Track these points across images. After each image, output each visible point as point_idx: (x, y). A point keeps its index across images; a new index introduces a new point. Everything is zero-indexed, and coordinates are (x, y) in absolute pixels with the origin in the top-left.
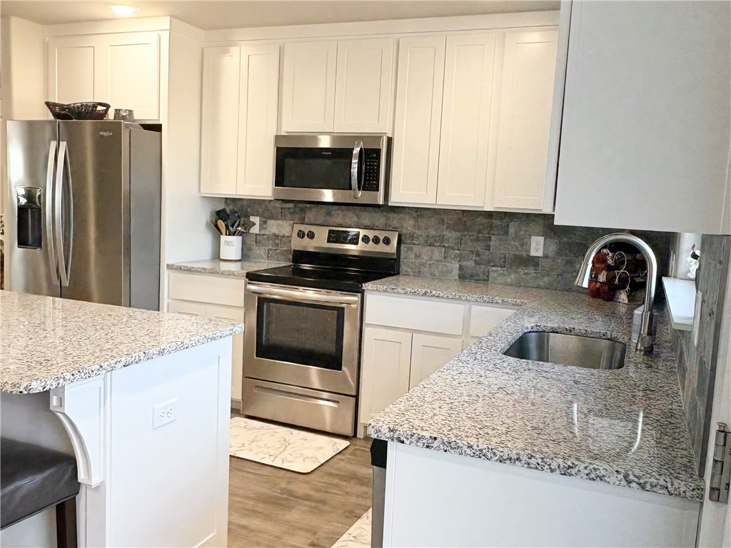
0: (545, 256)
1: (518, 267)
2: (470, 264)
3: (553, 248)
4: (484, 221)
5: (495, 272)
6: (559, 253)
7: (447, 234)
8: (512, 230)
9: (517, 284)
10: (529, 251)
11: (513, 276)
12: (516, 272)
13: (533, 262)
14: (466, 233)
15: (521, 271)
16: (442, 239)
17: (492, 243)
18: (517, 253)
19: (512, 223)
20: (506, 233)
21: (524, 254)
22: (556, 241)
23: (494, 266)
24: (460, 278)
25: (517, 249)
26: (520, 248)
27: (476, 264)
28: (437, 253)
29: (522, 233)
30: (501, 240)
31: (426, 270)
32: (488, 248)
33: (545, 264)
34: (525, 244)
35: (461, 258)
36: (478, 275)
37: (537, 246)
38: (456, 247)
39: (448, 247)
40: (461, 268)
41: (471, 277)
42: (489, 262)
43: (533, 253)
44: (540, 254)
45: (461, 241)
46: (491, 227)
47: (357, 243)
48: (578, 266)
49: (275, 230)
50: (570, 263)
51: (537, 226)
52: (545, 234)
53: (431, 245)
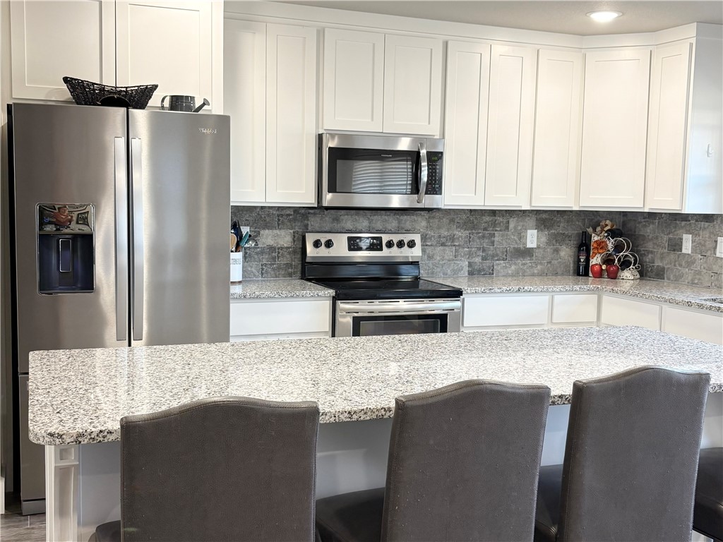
0: (538, 247)
1: (517, 258)
2: (478, 260)
3: (544, 239)
4: (487, 218)
5: (499, 265)
6: (549, 243)
7: (458, 233)
8: (512, 226)
9: (515, 275)
10: (526, 244)
11: (513, 267)
12: (515, 264)
13: (528, 253)
14: (474, 231)
15: (520, 262)
16: (452, 238)
17: (496, 239)
18: (516, 246)
19: (512, 219)
20: (507, 228)
21: (521, 246)
22: (546, 233)
23: (497, 260)
24: (469, 274)
25: (516, 243)
26: (518, 242)
27: (482, 259)
28: (449, 252)
29: (519, 228)
30: (503, 236)
31: (439, 270)
32: (493, 243)
33: (538, 254)
34: (521, 237)
35: (470, 254)
36: (484, 270)
37: (532, 238)
38: (466, 245)
39: (459, 245)
40: (470, 265)
41: (479, 271)
42: (493, 256)
43: (529, 245)
44: (534, 245)
45: (469, 240)
46: (494, 224)
47: (381, 249)
48: (562, 254)
49: (270, 242)
50: (557, 251)
51: (531, 221)
52: (537, 228)
53: (443, 245)
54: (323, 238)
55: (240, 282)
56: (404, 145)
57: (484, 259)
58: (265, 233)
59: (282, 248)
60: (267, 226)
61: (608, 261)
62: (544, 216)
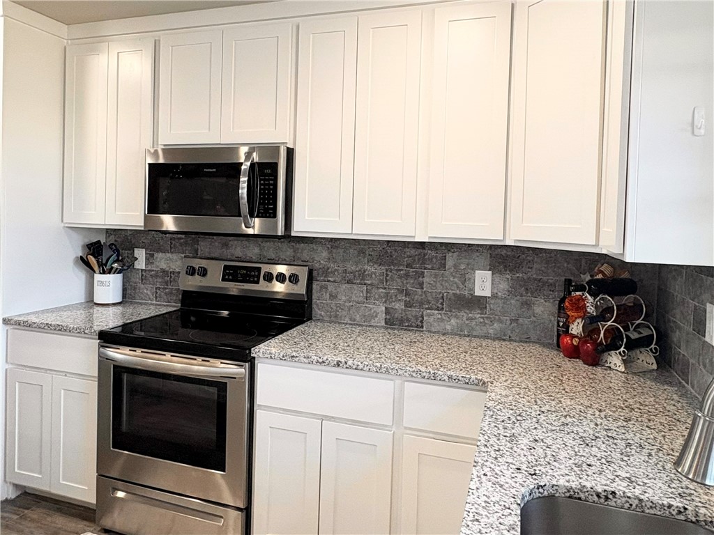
0: (494, 296)
1: (460, 310)
2: (399, 306)
3: (504, 286)
4: (413, 252)
5: (432, 317)
6: (512, 292)
7: (370, 269)
8: (450, 263)
9: (459, 333)
10: (472, 290)
11: (453, 321)
12: (457, 317)
13: (478, 303)
14: (392, 267)
15: (463, 314)
16: (363, 275)
17: (426, 280)
18: (458, 292)
19: (450, 254)
20: (443, 266)
21: (466, 293)
22: (508, 276)
23: (428, 309)
24: (386, 323)
25: (458, 287)
26: (461, 286)
27: (406, 306)
28: (358, 293)
29: (463, 267)
30: (436, 276)
31: (344, 313)
32: (421, 285)
33: (492, 305)
34: (466, 279)
35: (387, 299)
36: (408, 320)
37: (483, 283)
38: (381, 285)
39: (371, 285)
40: (387, 311)
41: (401, 322)
42: (421, 304)
43: (478, 293)
44: (487, 293)
45: (386, 278)
46: (423, 260)
47: (257, 282)
48: (538, 310)
49: (163, 265)
50: (528, 305)
51: (484, 259)
52: (492, 268)
53: (350, 282)
54: (195, 264)
57: (408, 305)
58: (159, 255)
59: (174, 273)
60: (160, 250)
62: (504, 252)
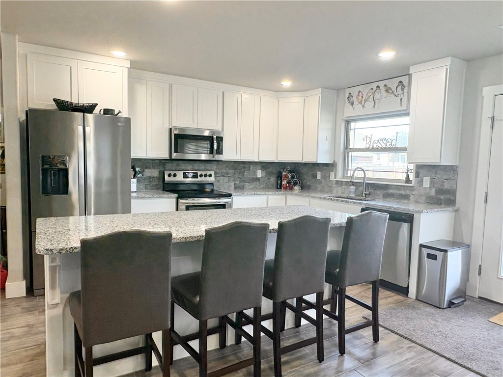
0: (262, 177)
1: (253, 182)
2: (238, 182)
3: (264, 174)
5: (246, 185)
6: (266, 176)
7: (229, 171)
8: (251, 169)
9: (253, 189)
11: (252, 186)
12: (253, 184)
13: (258, 179)
14: (236, 170)
15: (255, 183)
16: (227, 173)
18: (253, 177)
19: (251, 165)
20: (250, 169)
21: (255, 177)
22: (265, 171)
23: (246, 182)
24: (234, 188)
26: (254, 175)
28: (226, 179)
29: (254, 169)
30: (248, 172)
31: (222, 186)
32: (244, 175)
33: (262, 180)
34: (255, 173)
35: (234, 181)
36: (240, 187)
37: (260, 174)
38: (233, 176)
39: (230, 176)
40: (235, 184)
41: (238, 187)
42: (244, 181)
43: (258, 176)
44: (260, 176)
45: (234, 174)
46: (244, 168)
47: (197, 178)
48: (271, 180)
49: (149, 174)
50: (269, 179)
51: (259, 167)
52: (262, 170)
53: (224, 176)
54: (172, 173)
55: (136, 192)
56: (206, 133)
57: (240, 182)
58: (146, 170)
59: (154, 177)
60: (147, 168)
61: (289, 182)
62: (264, 165)
